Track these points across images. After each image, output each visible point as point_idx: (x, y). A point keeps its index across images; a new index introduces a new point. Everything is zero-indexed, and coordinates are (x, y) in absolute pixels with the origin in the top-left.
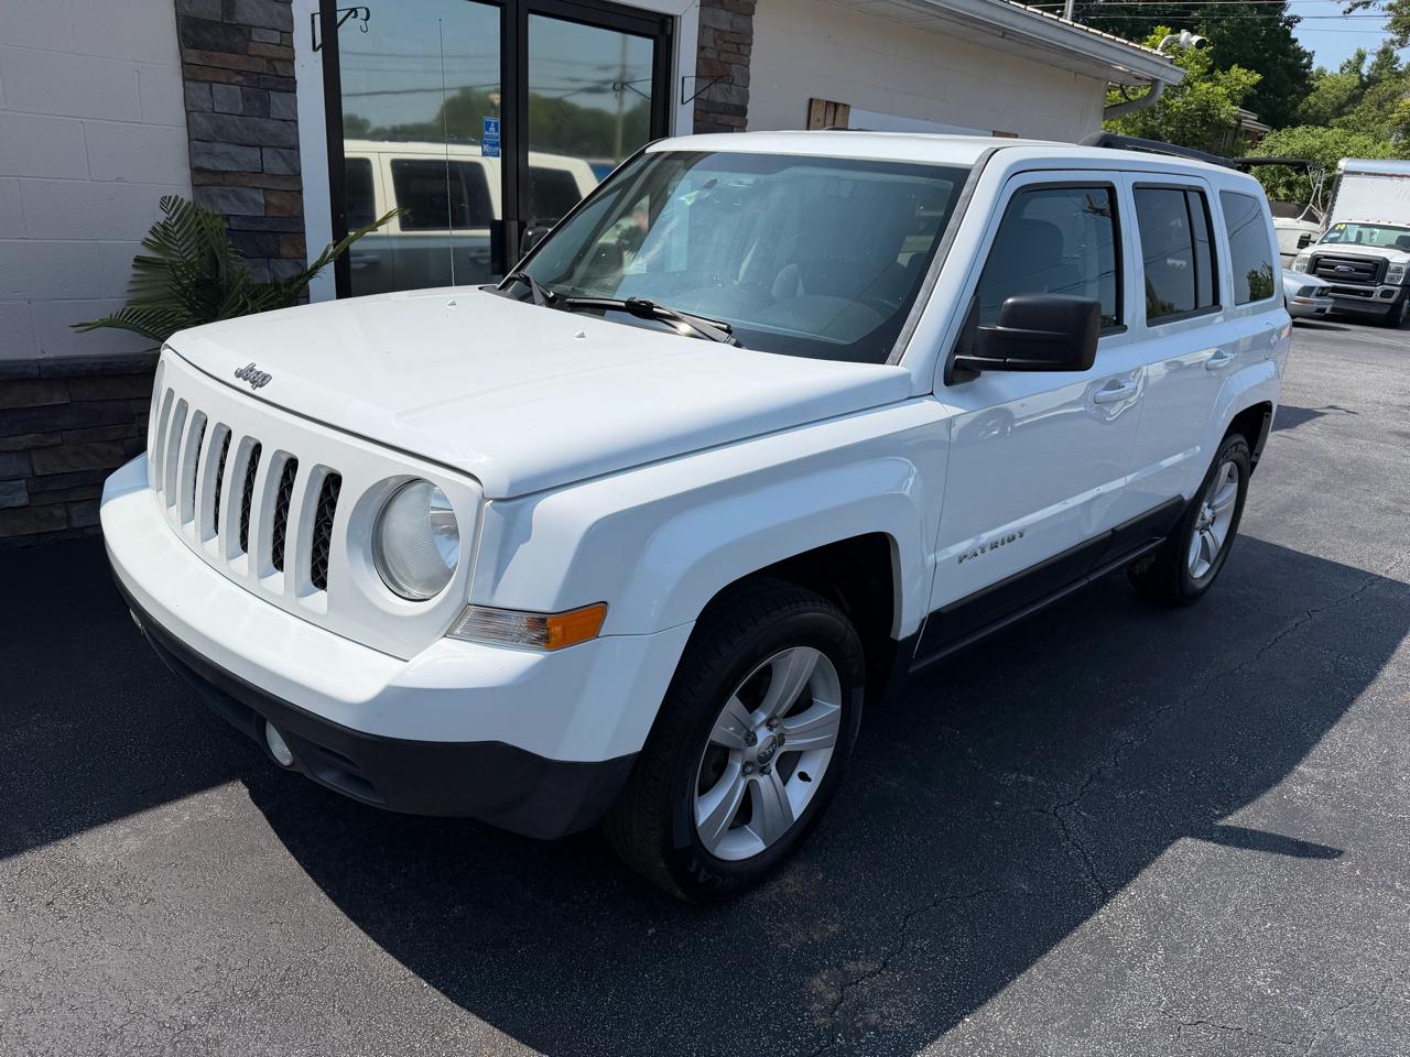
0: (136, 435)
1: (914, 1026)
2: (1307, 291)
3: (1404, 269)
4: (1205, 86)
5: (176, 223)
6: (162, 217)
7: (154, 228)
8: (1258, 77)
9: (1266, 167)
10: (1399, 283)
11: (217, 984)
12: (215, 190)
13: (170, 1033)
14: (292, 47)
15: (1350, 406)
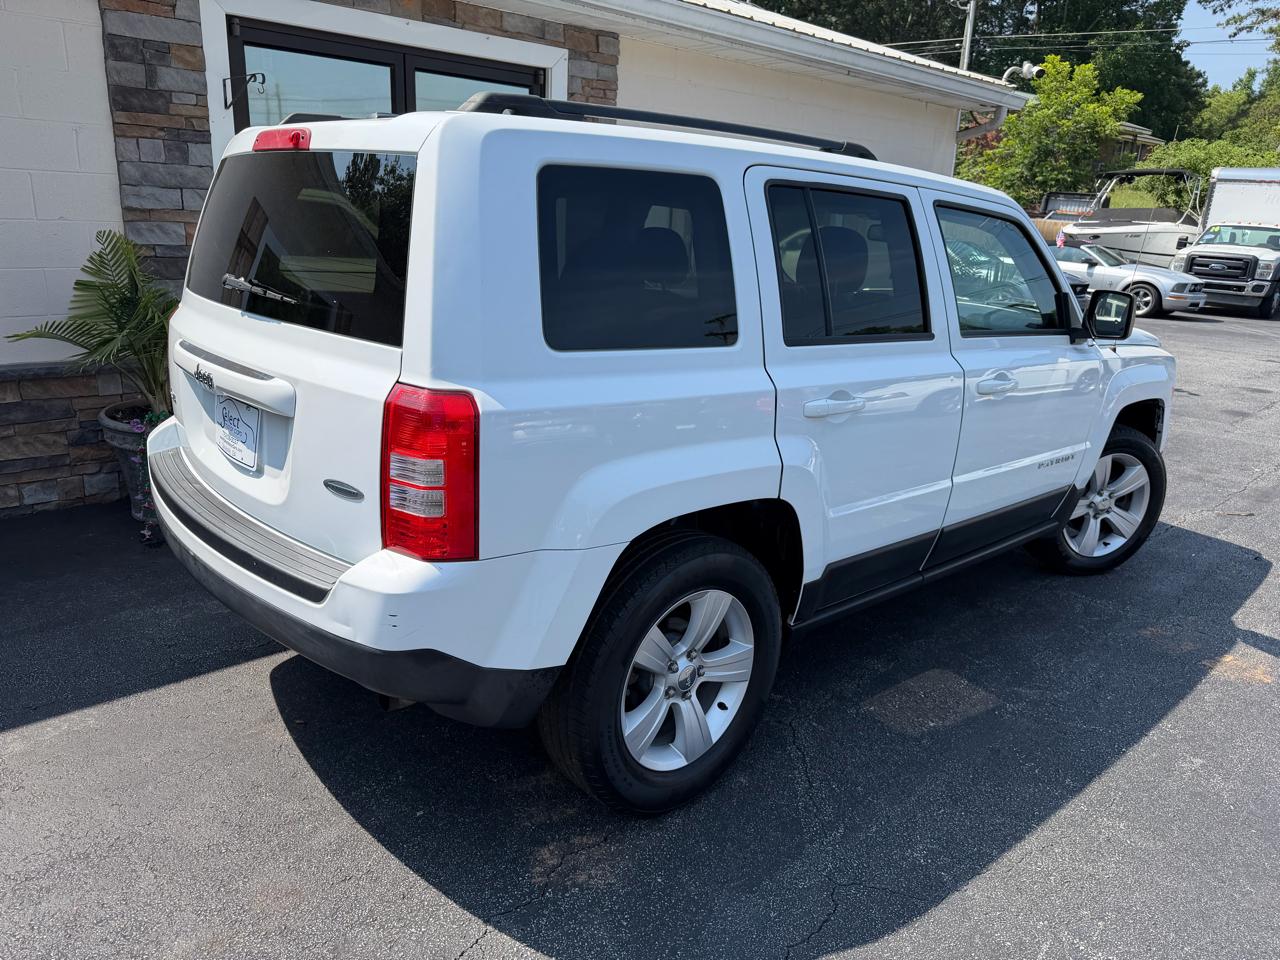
0: (78, 427)
1: (614, 884)
2: (1181, 287)
3: (1273, 265)
4: (1092, 106)
5: (110, 252)
6: (98, 248)
7: (91, 257)
8: (1140, 96)
9: (1156, 177)
10: (1269, 278)
11: (59, 849)
12: (143, 225)
13: (13, 884)
14: (206, 106)
15: (1193, 389)
